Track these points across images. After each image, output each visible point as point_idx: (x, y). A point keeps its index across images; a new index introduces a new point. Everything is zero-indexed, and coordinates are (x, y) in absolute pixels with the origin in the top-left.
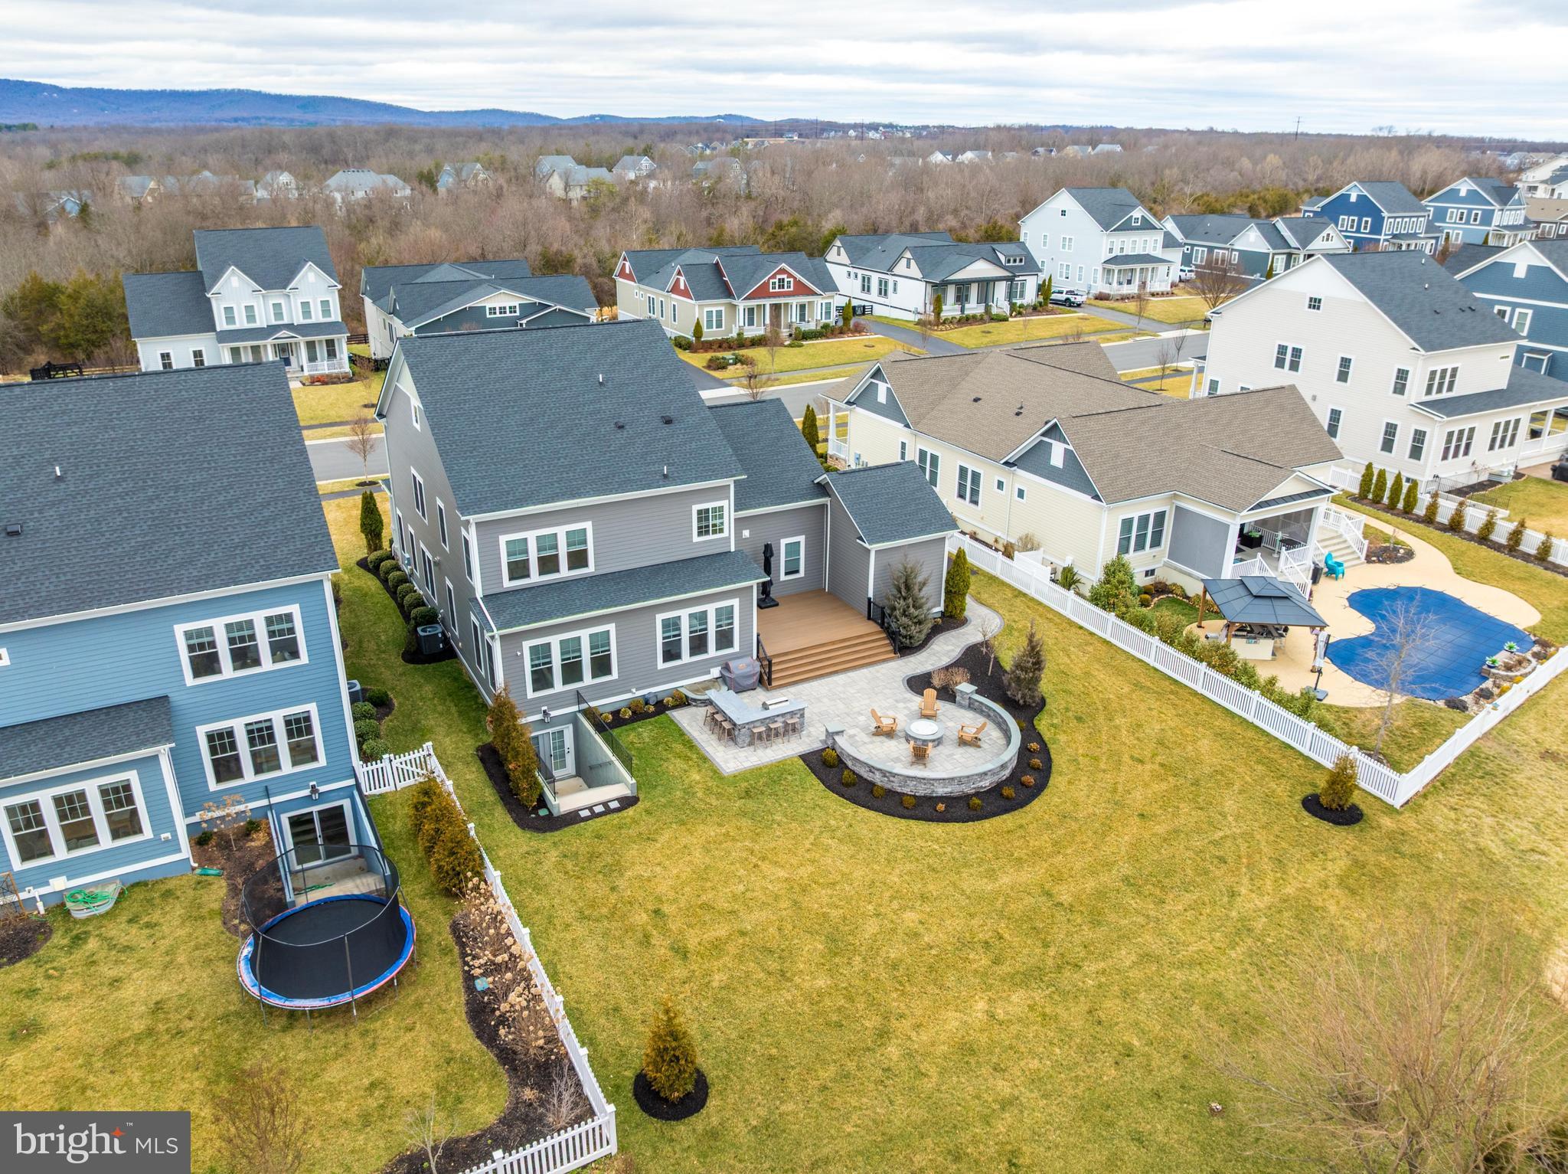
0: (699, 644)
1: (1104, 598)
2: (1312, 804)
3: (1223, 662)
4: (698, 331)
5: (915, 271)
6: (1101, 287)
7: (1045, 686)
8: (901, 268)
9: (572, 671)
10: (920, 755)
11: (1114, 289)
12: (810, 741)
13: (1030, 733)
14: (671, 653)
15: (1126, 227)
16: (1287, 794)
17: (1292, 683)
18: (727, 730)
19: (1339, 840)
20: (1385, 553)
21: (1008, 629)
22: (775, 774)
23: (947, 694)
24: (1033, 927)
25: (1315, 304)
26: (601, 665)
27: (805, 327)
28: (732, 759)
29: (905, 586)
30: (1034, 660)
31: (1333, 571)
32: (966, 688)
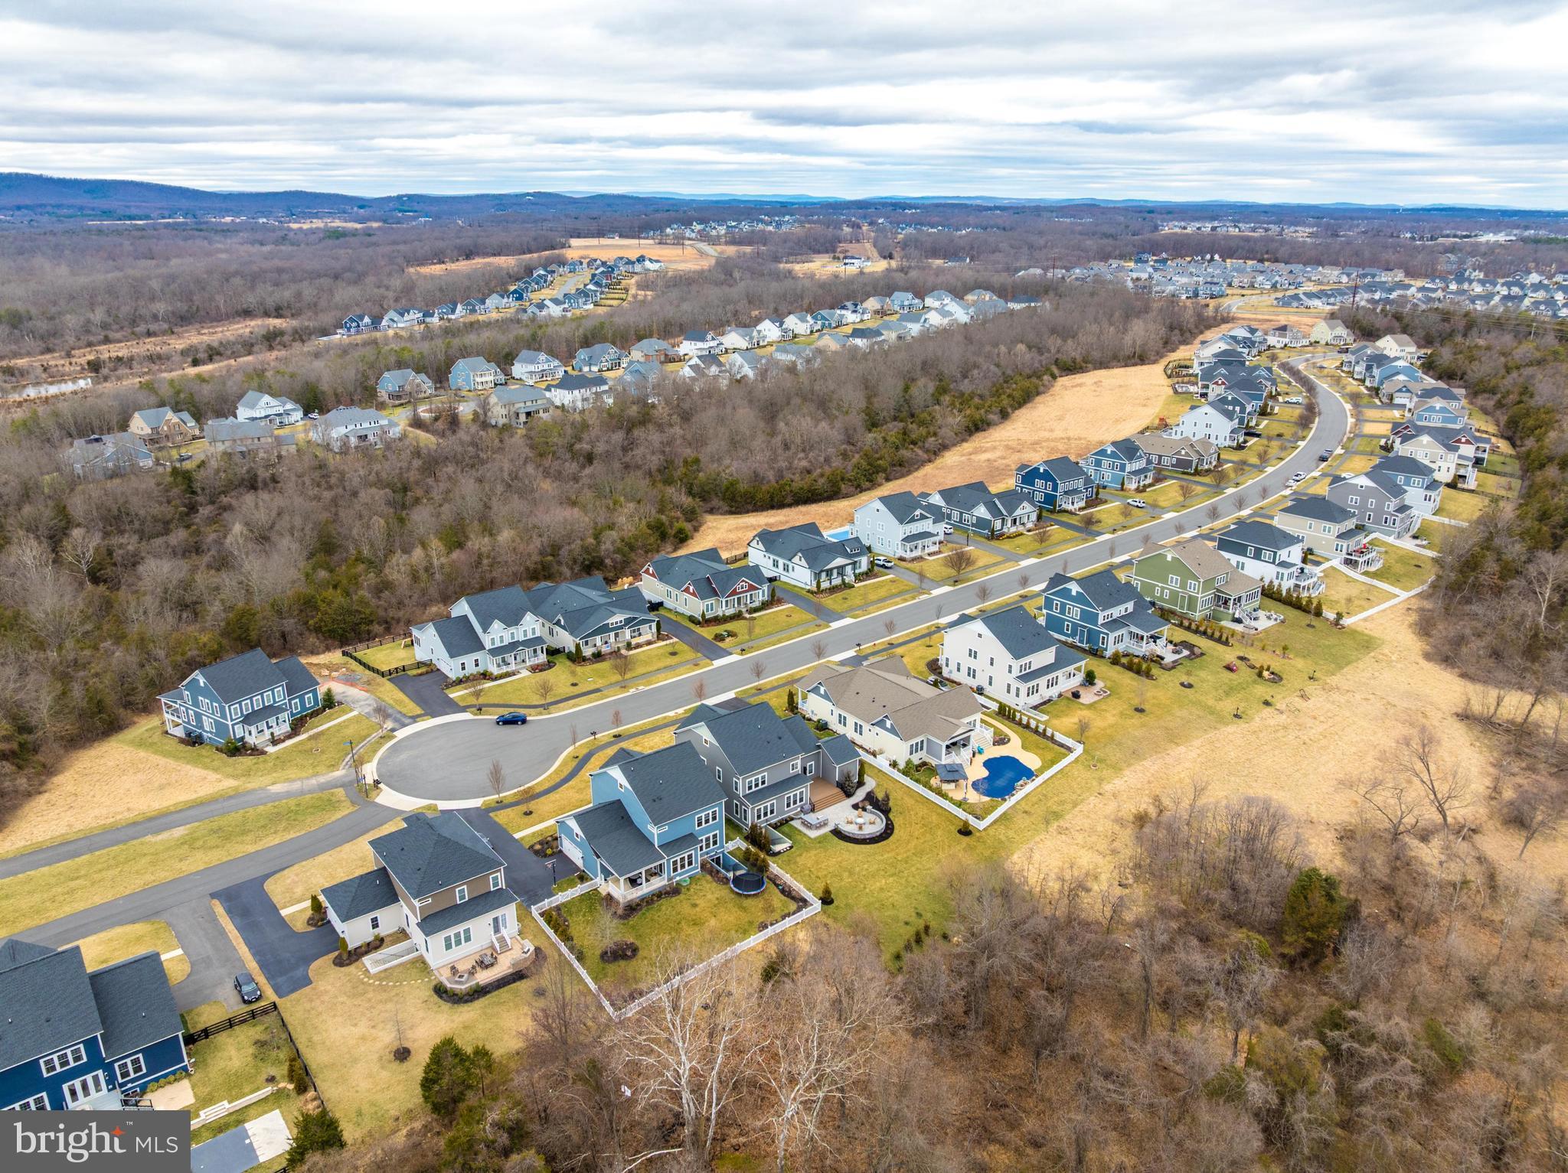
0: (795, 802)
1: (905, 773)
2: (960, 832)
3: (939, 792)
4: (703, 615)
5: (804, 562)
6: (900, 553)
7: (891, 804)
8: (796, 559)
9: (766, 814)
10: (860, 828)
11: (908, 555)
12: (831, 827)
13: (888, 819)
14: (788, 805)
15: (913, 520)
16: (954, 829)
17: (958, 796)
18: (809, 826)
19: (965, 839)
20: (1001, 740)
21: (878, 785)
22: (824, 836)
23: (864, 809)
24: (892, 865)
25: (980, 636)
26: (772, 812)
27: (753, 605)
28: (813, 834)
29: (848, 777)
30: (887, 797)
31: (980, 752)
32: (869, 807)
